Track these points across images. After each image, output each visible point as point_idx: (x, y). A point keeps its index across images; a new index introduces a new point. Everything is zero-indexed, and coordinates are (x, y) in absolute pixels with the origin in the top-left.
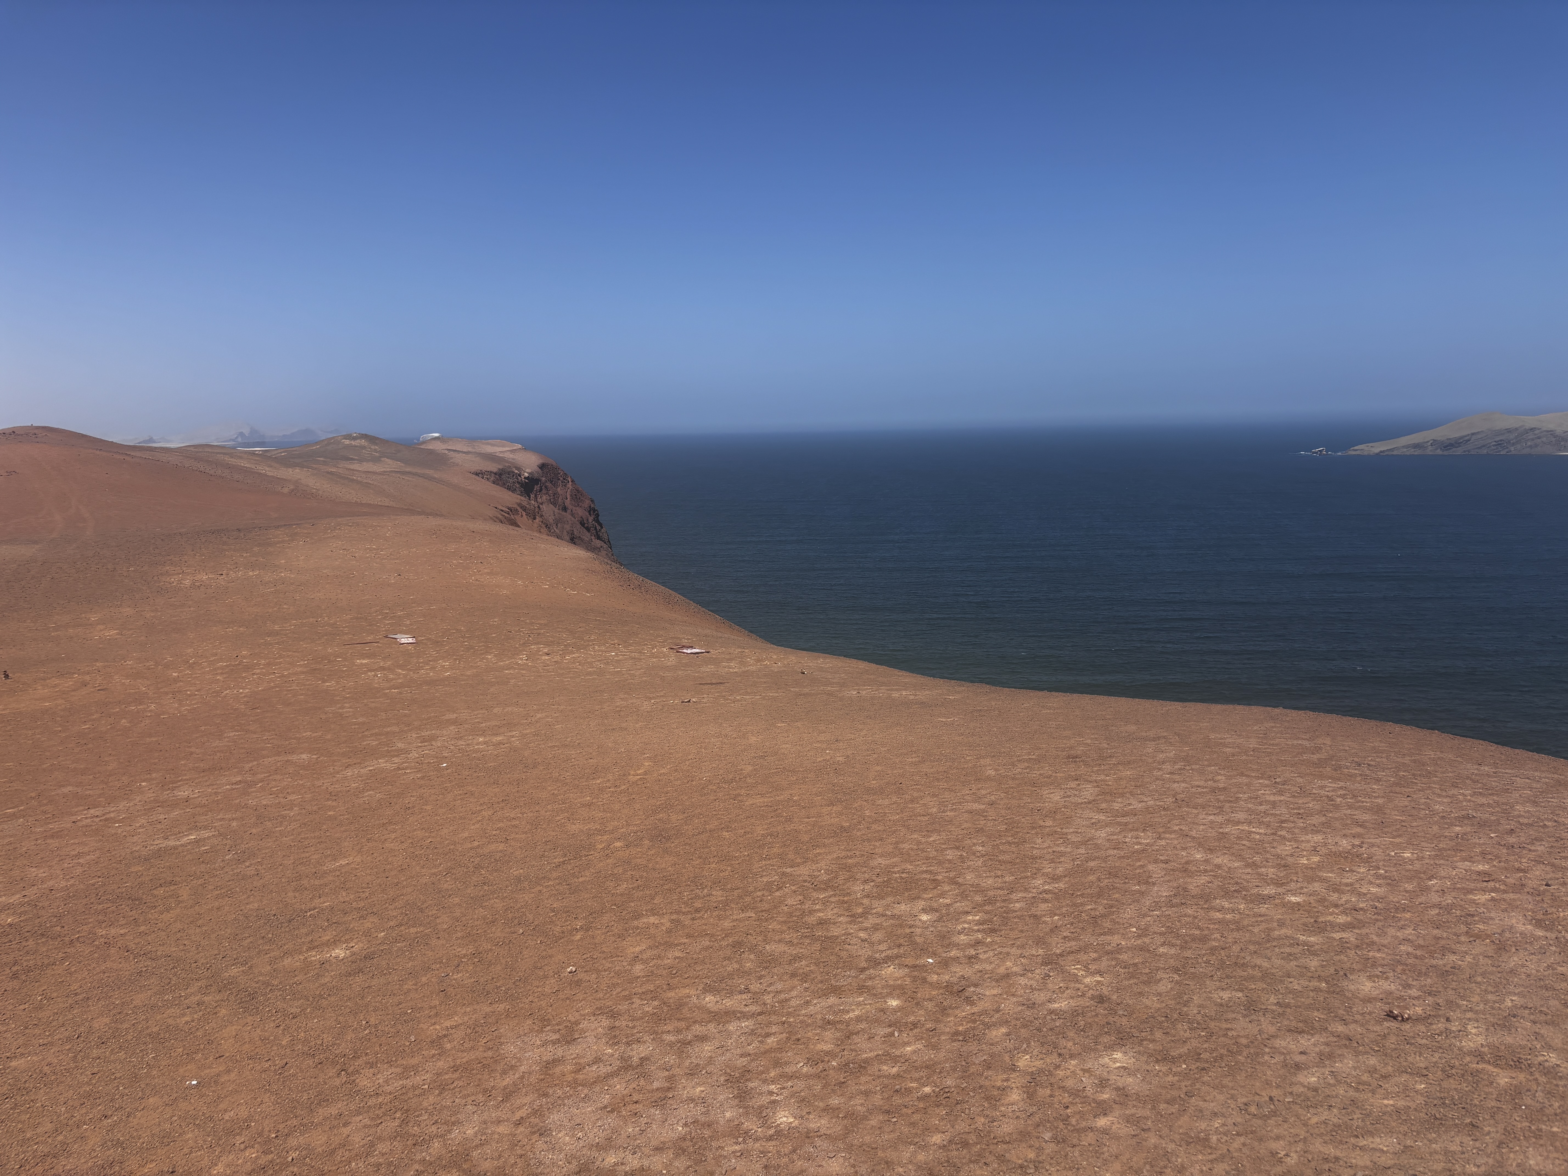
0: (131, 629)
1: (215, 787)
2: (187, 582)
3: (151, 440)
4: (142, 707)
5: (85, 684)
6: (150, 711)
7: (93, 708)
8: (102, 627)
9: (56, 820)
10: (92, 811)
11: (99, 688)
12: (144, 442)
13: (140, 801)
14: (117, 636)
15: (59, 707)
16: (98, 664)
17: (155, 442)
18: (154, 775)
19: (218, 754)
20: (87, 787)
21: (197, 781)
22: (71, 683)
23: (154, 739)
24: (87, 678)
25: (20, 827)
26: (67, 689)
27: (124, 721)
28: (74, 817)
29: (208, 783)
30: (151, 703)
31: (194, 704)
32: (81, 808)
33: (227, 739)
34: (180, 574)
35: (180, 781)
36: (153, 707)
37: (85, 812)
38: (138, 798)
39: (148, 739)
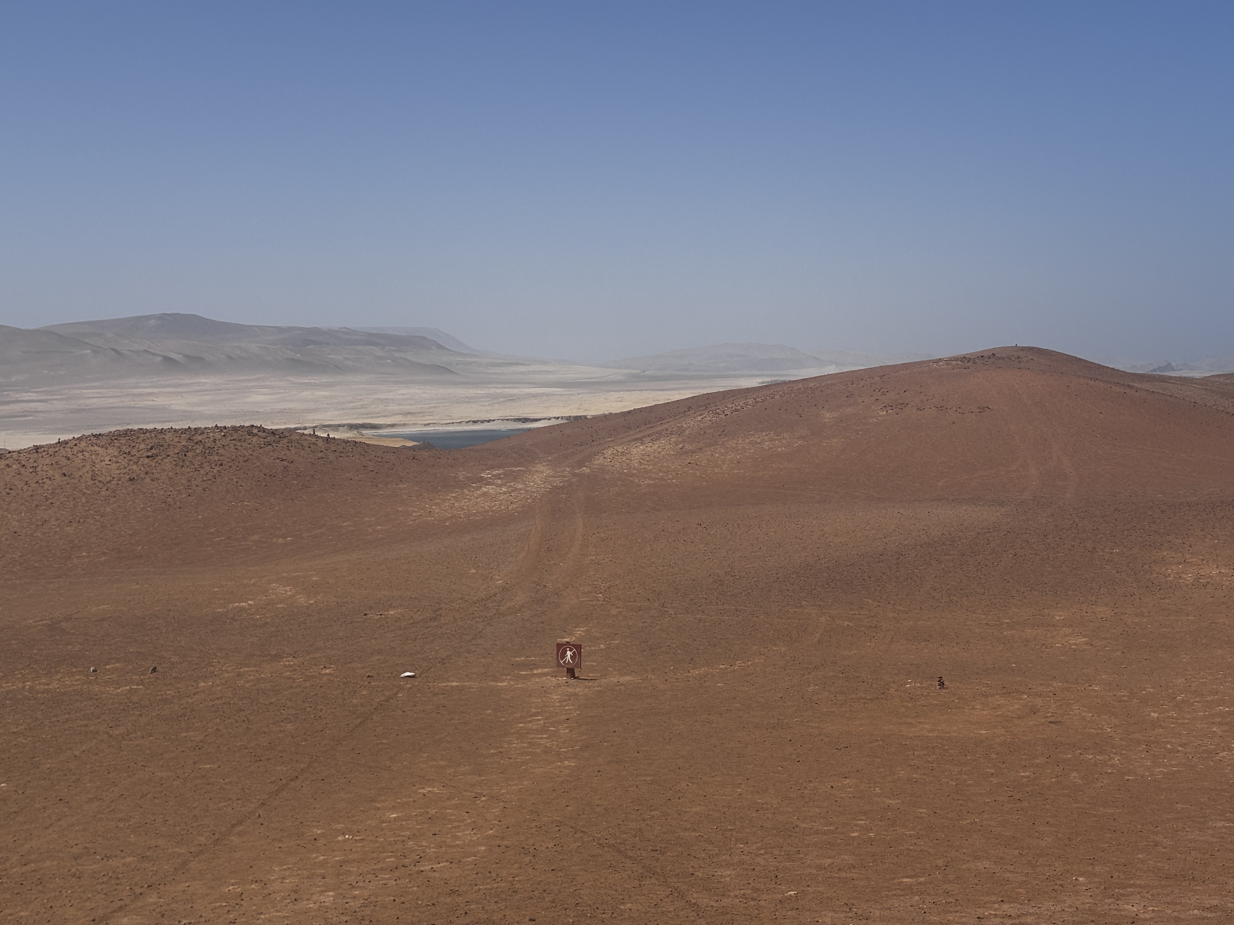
0: (1105, 638)
1: (1179, 907)
2: (1189, 577)
3: (1169, 367)
4: (1101, 758)
5: (1034, 711)
6: (1112, 766)
7: (1039, 748)
8: (1068, 630)
9: (959, 908)
10: (1005, 906)
11: (1052, 719)
12: (1159, 369)
13: (1070, 906)
14: (1085, 647)
15: (997, 740)
16: (1055, 684)
17: (1173, 370)
18: (1098, 869)
19: (1193, 853)
20: (1008, 867)
21: (1155, 892)
22: (1016, 707)
23: (1110, 811)
24: (1039, 702)
25: (912, 909)
26: (1010, 714)
27: (1074, 774)
28: (981, 910)
29: (1169, 899)
30: (1116, 754)
31: (1173, 766)
32: (994, 898)
33: (1211, 832)
34: (1180, 564)
35: (1130, 886)
36: (1116, 759)
37: (996, 906)
38: (1068, 902)
39: (1101, 809)
